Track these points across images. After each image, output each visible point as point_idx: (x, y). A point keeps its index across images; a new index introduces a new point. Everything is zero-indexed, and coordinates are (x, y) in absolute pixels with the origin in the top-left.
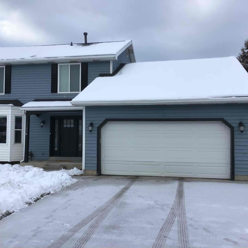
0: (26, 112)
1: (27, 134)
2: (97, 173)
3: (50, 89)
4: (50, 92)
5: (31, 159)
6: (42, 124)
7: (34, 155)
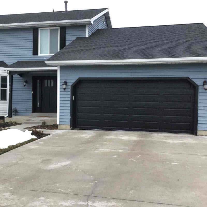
0: (8, 72)
1: (10, 92)
2: (71, 127)
3: (32, 52)
4: (32, 54)
5: (16, 115)
6: (25, 84)
7: (18, 111)
